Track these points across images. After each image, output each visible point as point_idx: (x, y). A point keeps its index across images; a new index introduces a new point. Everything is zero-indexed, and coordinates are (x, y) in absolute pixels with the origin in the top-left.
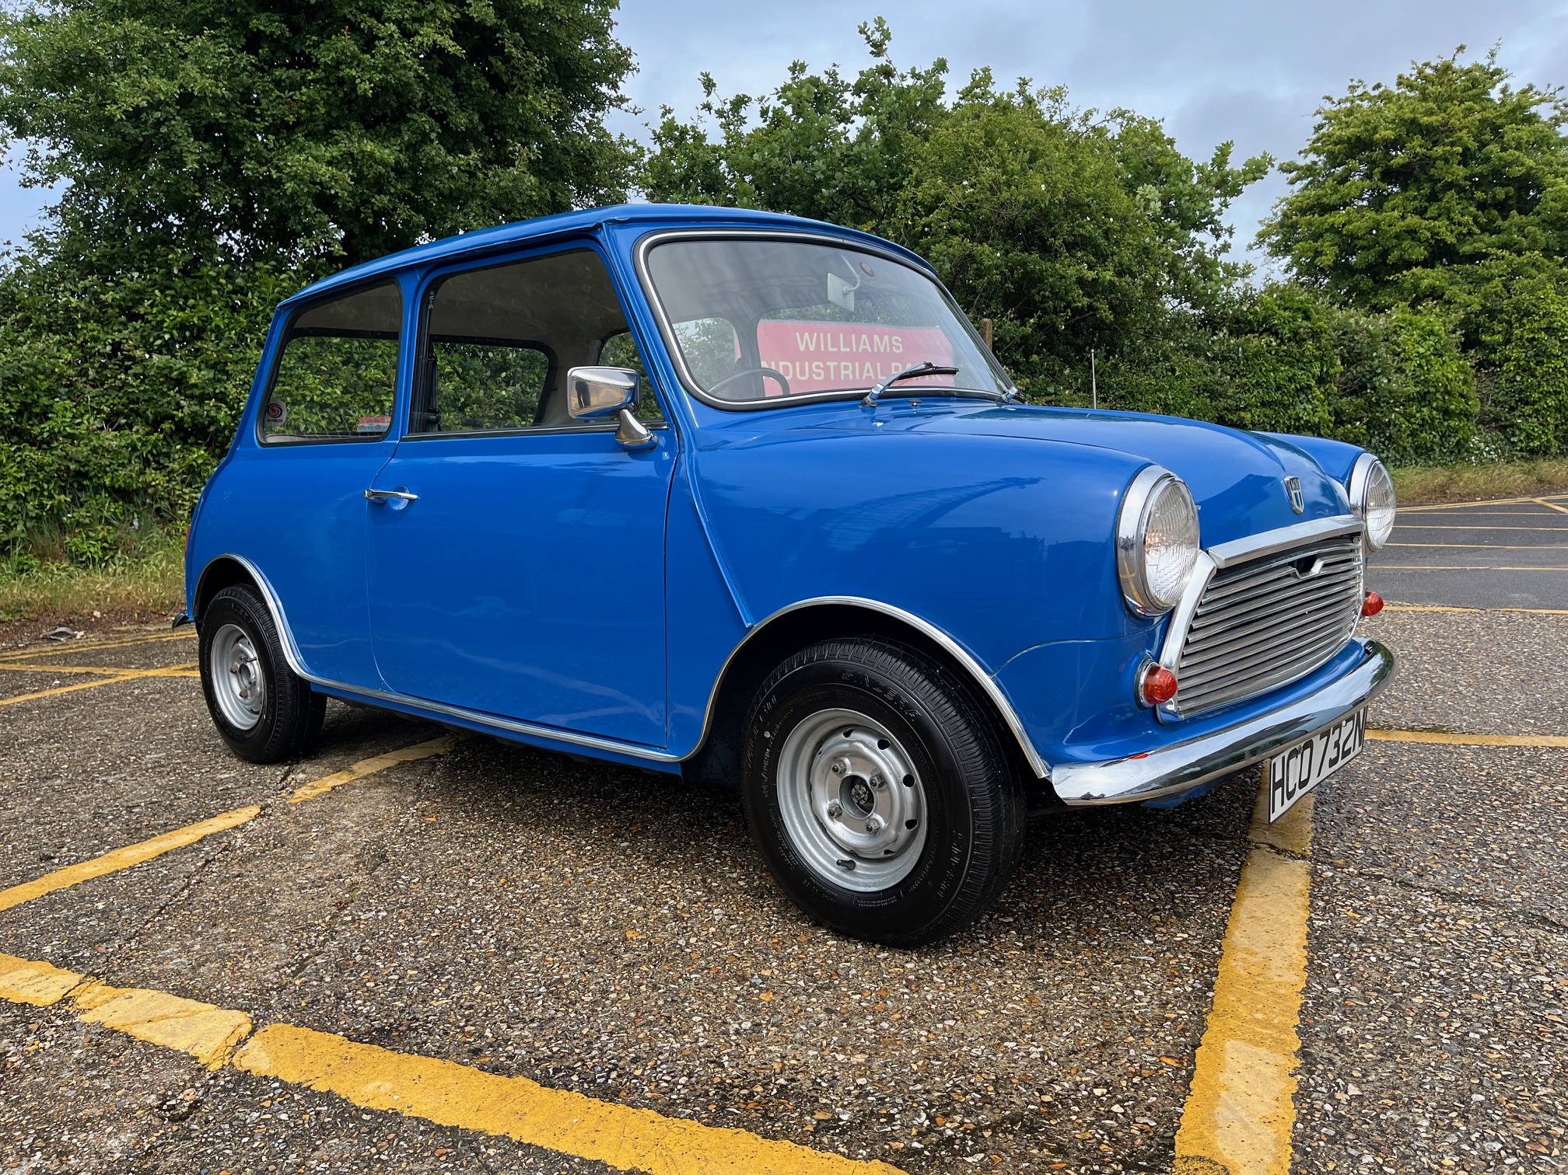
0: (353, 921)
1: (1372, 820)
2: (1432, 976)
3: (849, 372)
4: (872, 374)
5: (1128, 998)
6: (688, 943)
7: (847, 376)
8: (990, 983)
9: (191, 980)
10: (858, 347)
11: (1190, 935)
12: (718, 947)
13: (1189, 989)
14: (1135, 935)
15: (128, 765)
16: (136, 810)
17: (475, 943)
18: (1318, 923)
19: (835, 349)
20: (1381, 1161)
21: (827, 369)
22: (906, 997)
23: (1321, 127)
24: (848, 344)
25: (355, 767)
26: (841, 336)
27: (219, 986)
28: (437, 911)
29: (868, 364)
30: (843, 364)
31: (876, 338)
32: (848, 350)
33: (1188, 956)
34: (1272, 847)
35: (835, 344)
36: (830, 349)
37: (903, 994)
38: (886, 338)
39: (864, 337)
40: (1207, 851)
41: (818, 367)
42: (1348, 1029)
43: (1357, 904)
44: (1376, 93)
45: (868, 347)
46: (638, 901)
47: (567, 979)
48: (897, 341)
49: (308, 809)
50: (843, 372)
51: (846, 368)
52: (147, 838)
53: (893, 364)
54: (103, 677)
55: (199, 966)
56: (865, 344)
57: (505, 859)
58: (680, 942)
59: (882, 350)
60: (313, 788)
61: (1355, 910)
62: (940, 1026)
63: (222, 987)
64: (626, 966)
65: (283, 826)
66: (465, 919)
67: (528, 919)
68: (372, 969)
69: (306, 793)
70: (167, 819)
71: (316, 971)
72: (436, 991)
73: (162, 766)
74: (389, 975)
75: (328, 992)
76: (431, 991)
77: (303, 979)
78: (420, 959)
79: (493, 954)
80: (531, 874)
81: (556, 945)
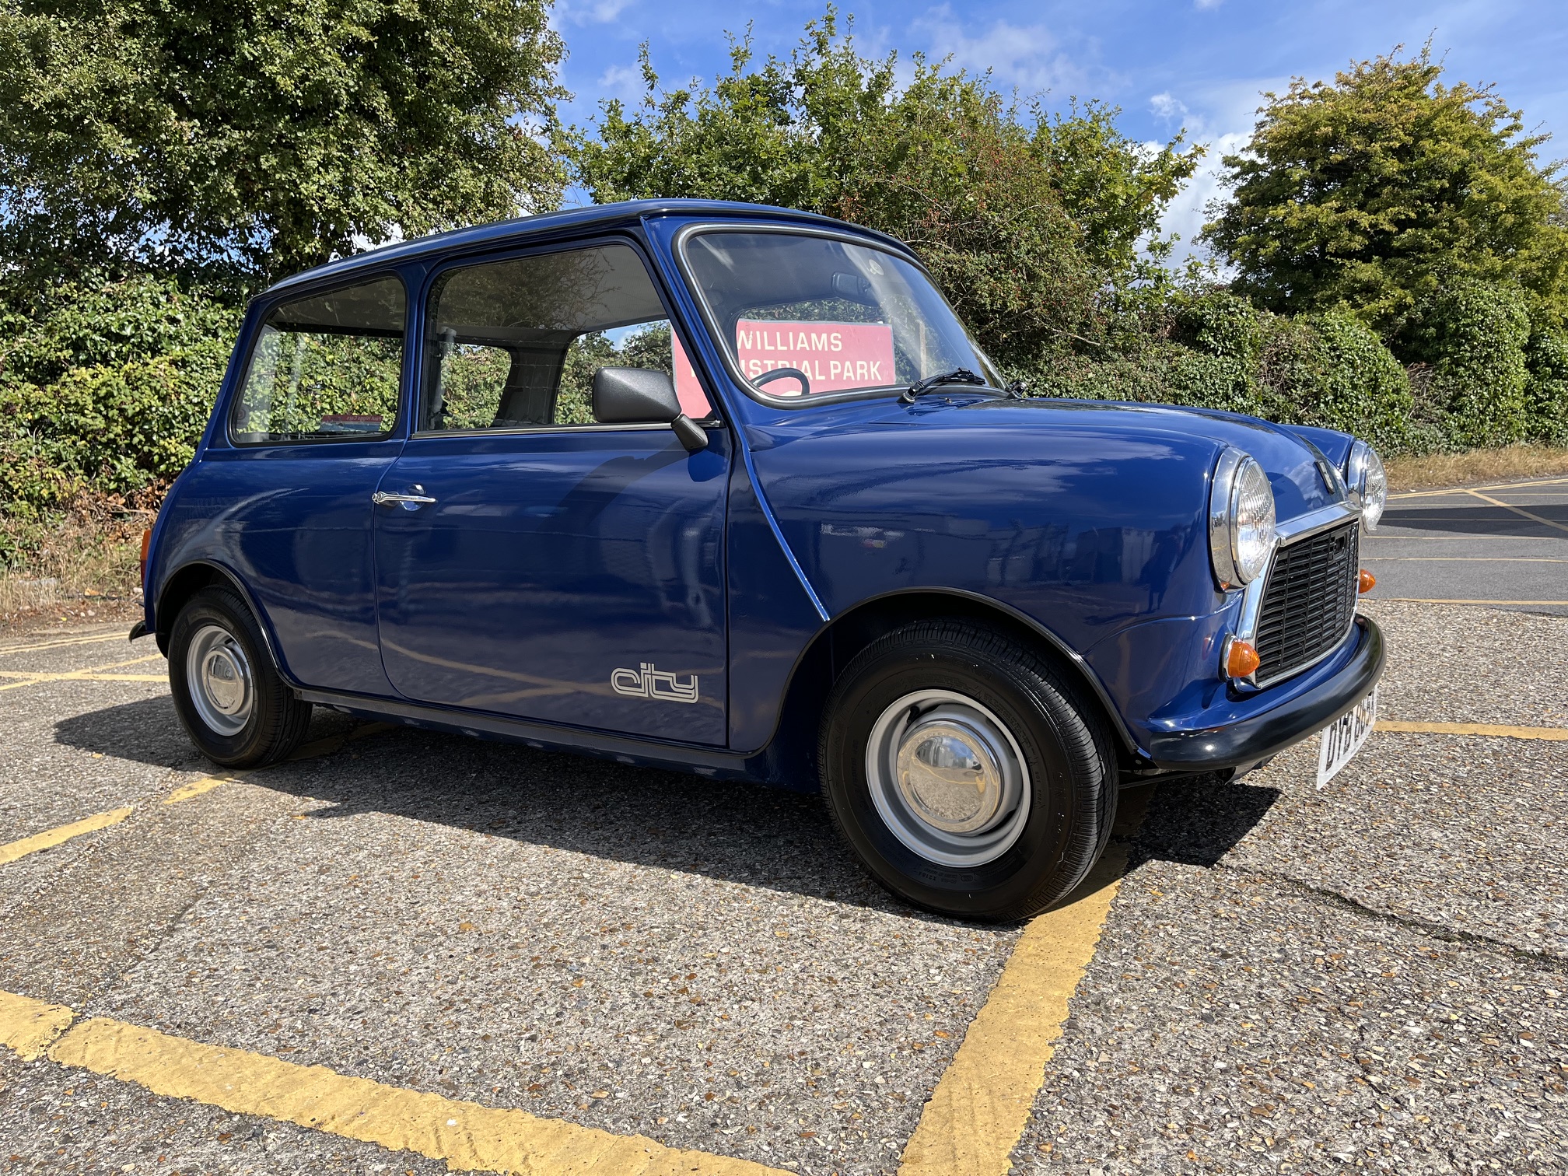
0: (195, 918)
2: (1213, 949)
5: (922, 977)
8: (796, 966)
10: (795, 345)
12: (546, 936)
13: (982, 968)
16: (11, 812)
17: (310, 937)
18: (1123, 903)
19: (772, 348)
20: (1110, 1124)
22: (713, 980)
23: (1261, 125)
24: (785, 342)
26: (778, 334)
27: (50, 982)
28: (281, 907)
29: (806, 363)
30: (780, 363)
31: (814, 336)
32: (785, 348)
35: (772, 342)
36: (767, 348)
37: (711, 977)
38: (824, 336)
39: (802, 335)
41: (755, 365)
42: (1117, 1000)
43: (1166, 883)
44: (1316, 91)
45: (806, 345)
46: (482, 893)
47: (391, 970)
48: (836, 338)
49: (178, 811)
52: (15, 839)
53: (832, 363)
54: (12, 680)
55: (36, 963)
56: (803, 342)
57: (362, 854)
58: (511, 932)
59: (820, 348)
60: (190, 788)
62: (736, 1006)
64: (451, 956)
65: (150, 827)
66: (306, 914)
67: (368, 914)
68: (201, 965)
69: (182, 795)
70: (39, 821)
71: (146, 968)
72: (258, 985)
73: (46, 769)
74: (216, 970)
75: (153, 988)
76: (253, 985)
77: (133, 975)
78: (251, 954)
79: (326, 948)
80: (384, 869)
81: (388, 938)
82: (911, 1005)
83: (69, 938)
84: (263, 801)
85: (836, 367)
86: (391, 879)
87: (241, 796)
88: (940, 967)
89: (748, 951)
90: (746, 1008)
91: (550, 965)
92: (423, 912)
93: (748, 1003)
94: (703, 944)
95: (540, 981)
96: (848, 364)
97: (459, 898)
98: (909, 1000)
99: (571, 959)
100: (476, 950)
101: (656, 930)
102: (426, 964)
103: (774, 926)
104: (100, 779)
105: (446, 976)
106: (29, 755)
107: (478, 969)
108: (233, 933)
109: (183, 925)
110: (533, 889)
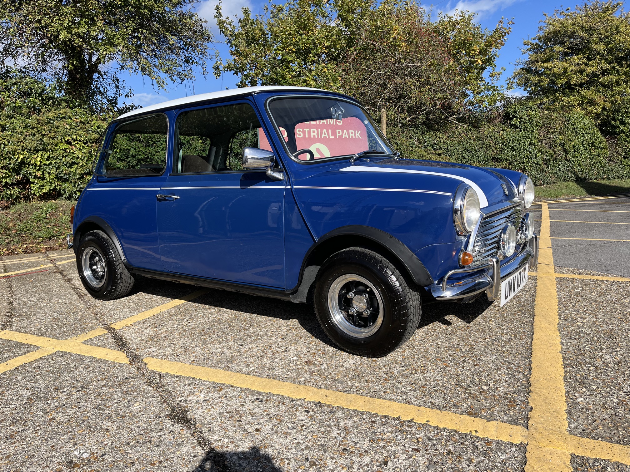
3: (315, 134)
4: (326, 135)
7: (314, 136)
21: (304, 132)
29: (325, 130)
30: (312, 130)
50: (312, 134)
51: (314, 132)
53: (337, 131)
85: (339, 133)
96: (345, 131)
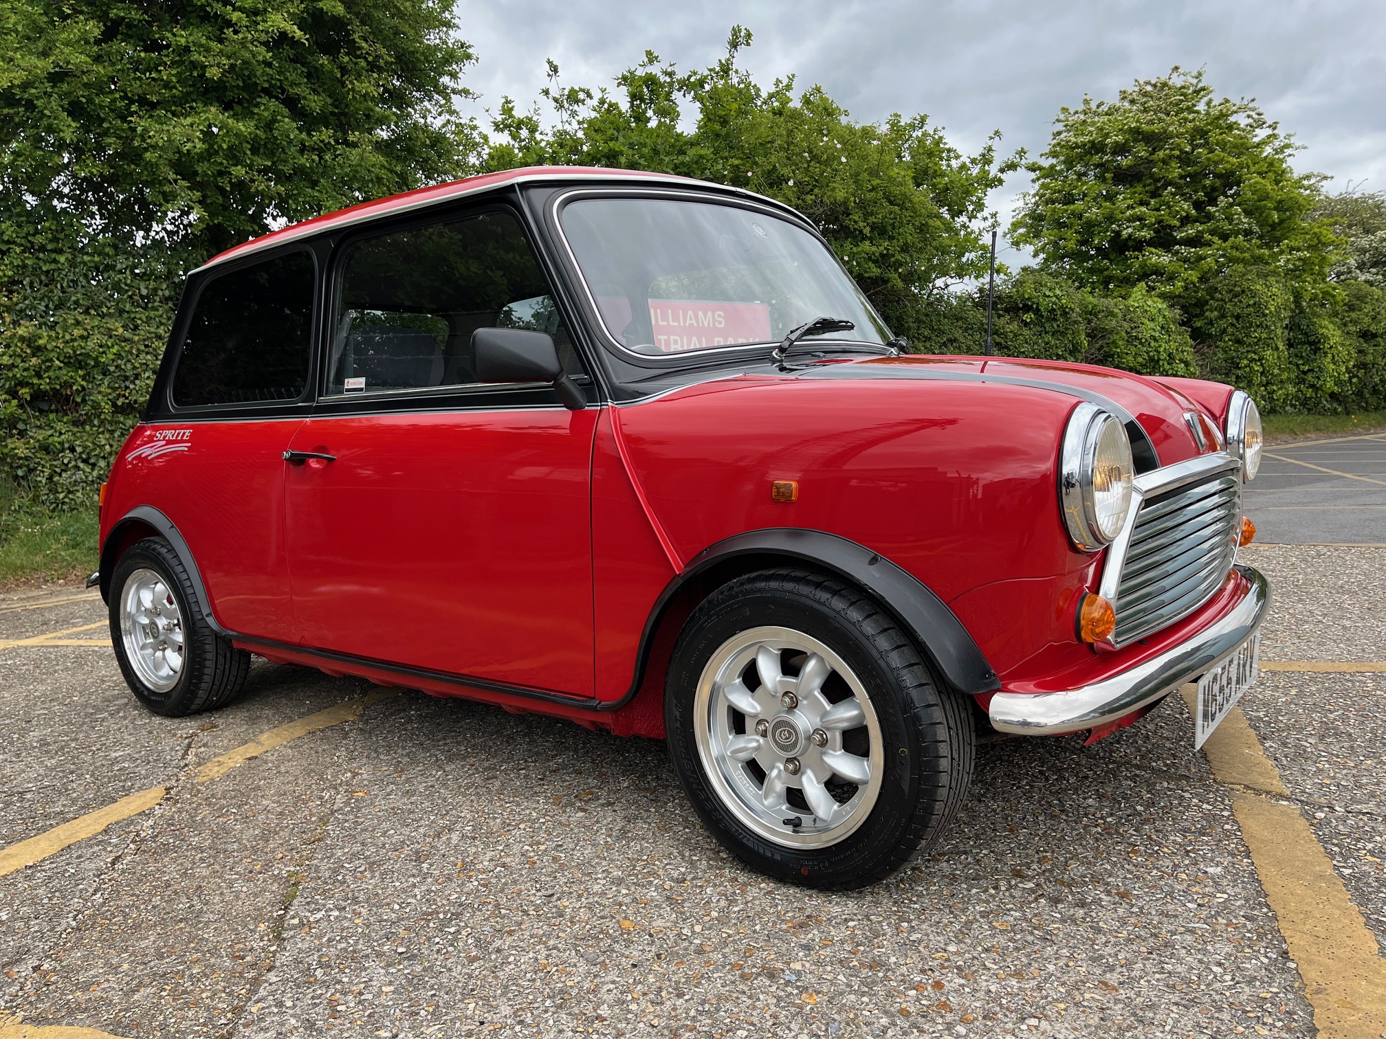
0: (301, 921)
1: (1323, 754)
5: (1210, 978)
6: (693, 932)
9: (127, 1010)
10: (682, 322)
11: (1229, 895)
12: (729, 936)
13: (1266, 961)
14: (1173, 898)
15: (11, 743)
16: (28, 796)
17: (452, 945)
18: (1347, 872)
22: (967, 990)
23: (1059, 133)
24: (676, 318)
25: (264, 737)
26: (669, 311)
27: (161, 1018)
28: (397, 907)
31: (700, 314)
32: (674, 324)
33: (1243, 920)
34: (1247, 787)
36: (661, 323)
37: (962, 986)
38: (710, 314)
39: (690, 313)
40: (1187, 795)
43: (1370, 846)
45: (694, 322)
46: (619, 882)
47: (571, 987)
48: (719, 316)
49: (219, 790)
52: (44, 829)
55: (134, 991)
56: (691, 319)
57: (455, 837)
58: (685, 931)
59: (704, 324)
60: (220, 764)
61: (1372, 853)
62: (1024, 1027)
63: (165, 1019)
64: (634, 966)
65: (195, 809)
66: (431, 914)
67: (503, 911)
68: (338, 987)
69: (213, 770)
70: (64, 806)
71: (272, 993)
72: (423, 1013)
73: (48, 744)
74: (361, 994)
75: (293, 1021)
76: (417, 1014)
77: (260, 1005)
78: (393, 970)
79: (476, 959)
80: (489, 855)
81: (545, 943)
82: (1226, 1016)
83: (161, 957)
84: (309, 776)
86: (504, 865)
87: (283, 769)
88: (1220, 964)
89: (980, 949)
90: (1036, 1027)
91: (759, 974)
92: (566, 907)
93: (1034, 1022)
94: (920, 941)
95: (761, 997)
97: (596, 888)
98: (1220, 1010)
99: (780, 965)
100: (659, 956)
101: (851, 924)
102: (608, 978)
103: (984, 915)
104: (114, 755)
105: (645, 994)
106: (23, 729)
107: (677, 983)
108: (357, 942)
109: (292, 933)
110: (675, 874)
